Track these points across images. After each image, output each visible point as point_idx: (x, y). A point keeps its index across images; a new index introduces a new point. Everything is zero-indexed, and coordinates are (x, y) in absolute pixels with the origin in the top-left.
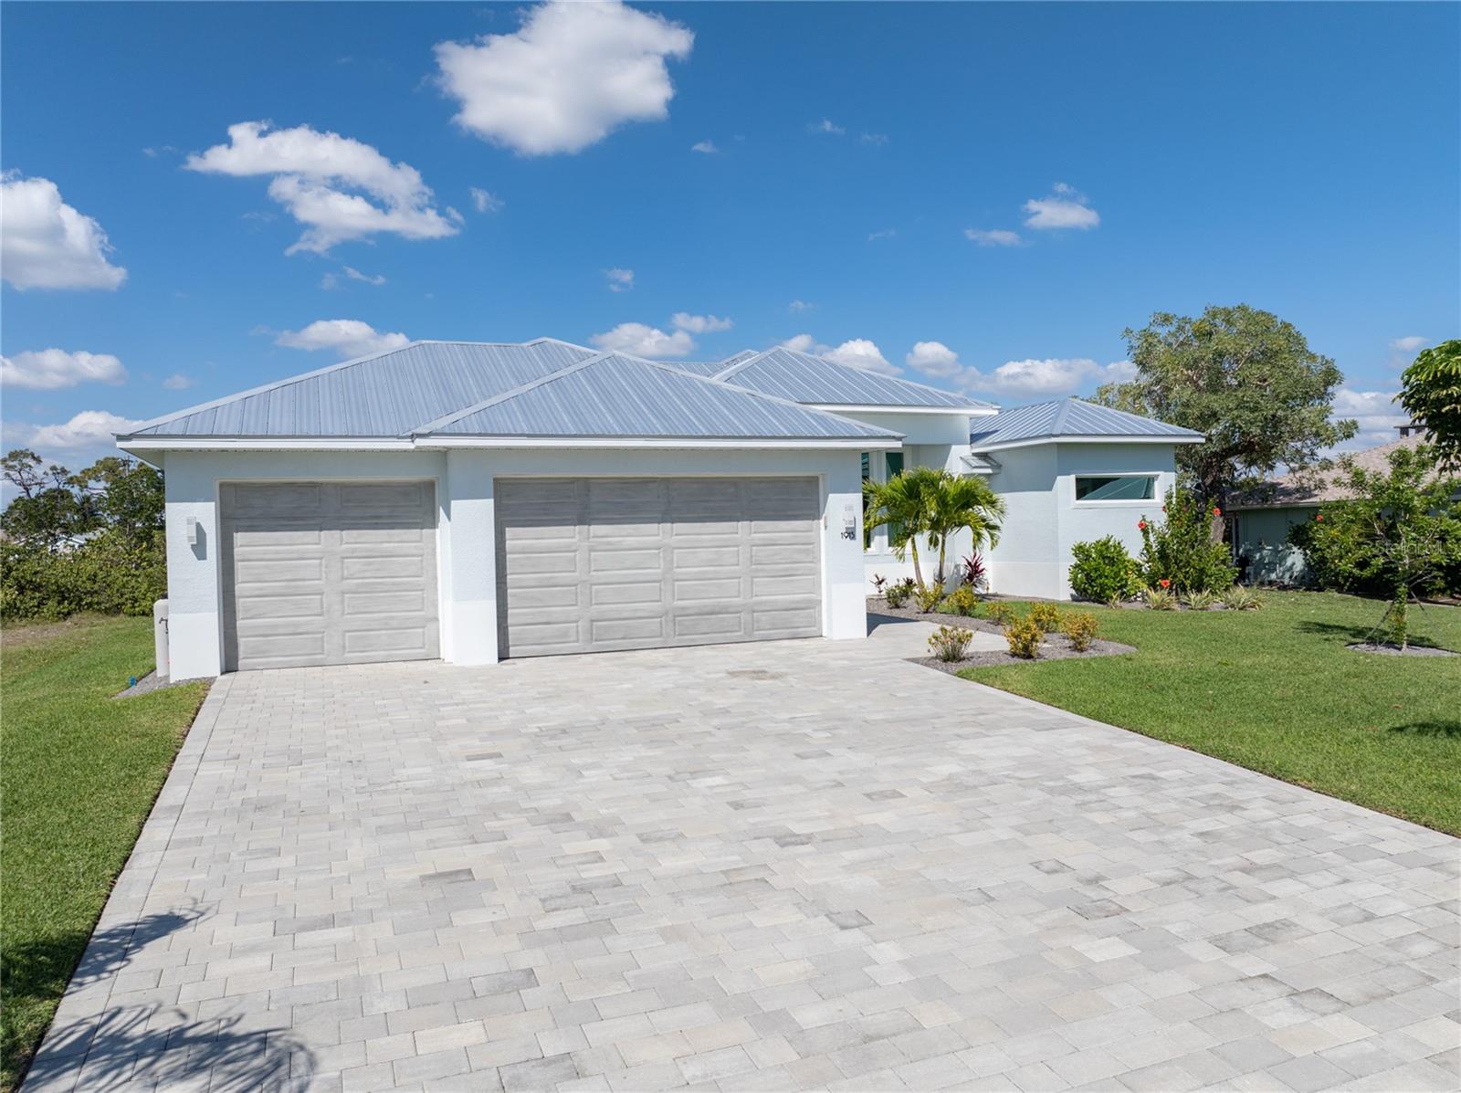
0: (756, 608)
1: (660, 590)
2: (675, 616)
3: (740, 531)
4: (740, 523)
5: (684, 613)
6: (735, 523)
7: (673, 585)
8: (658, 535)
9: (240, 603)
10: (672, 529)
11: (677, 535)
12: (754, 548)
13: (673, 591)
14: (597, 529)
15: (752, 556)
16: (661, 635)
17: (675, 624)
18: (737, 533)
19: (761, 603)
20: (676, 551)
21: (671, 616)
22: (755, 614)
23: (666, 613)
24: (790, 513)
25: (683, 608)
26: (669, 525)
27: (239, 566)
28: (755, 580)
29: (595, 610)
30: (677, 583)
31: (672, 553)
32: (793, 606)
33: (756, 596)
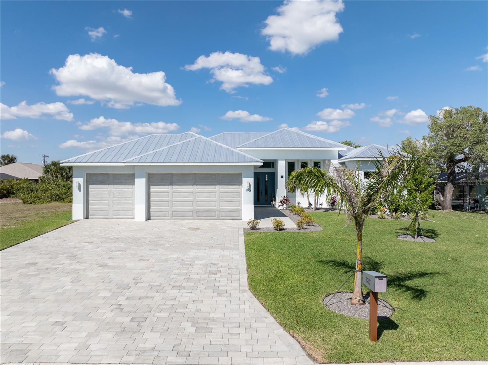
0: (221, 210)
1: (192, 204)
2: (196, 211)
3: (216, 188)
4: (217, 186)
5: (199, 210)
6: (215, 186)
7: (196, 203)
8: (192, 189)
9: (90, 202)
10: (196, 187)
11: (197, 189)
12: (221, 193)
13: (196, 204)
14: (175, 187)
15: (220, 195)
16: (192, 216)
17: (196, 214)
18: (216, 189)
19: (222, 209)
20: (197, 193)
21: (195, 211)
22: (221, 212)
23: (194, 210)
24: (232, 183)
25: (199, 209)
26: (195, 186)
27: (90, 193)
28: (221, 202)
29: (174, 209)
30: (197, 202)
31: (196, 194)
32: (232, 210)
33: (221, 207)
